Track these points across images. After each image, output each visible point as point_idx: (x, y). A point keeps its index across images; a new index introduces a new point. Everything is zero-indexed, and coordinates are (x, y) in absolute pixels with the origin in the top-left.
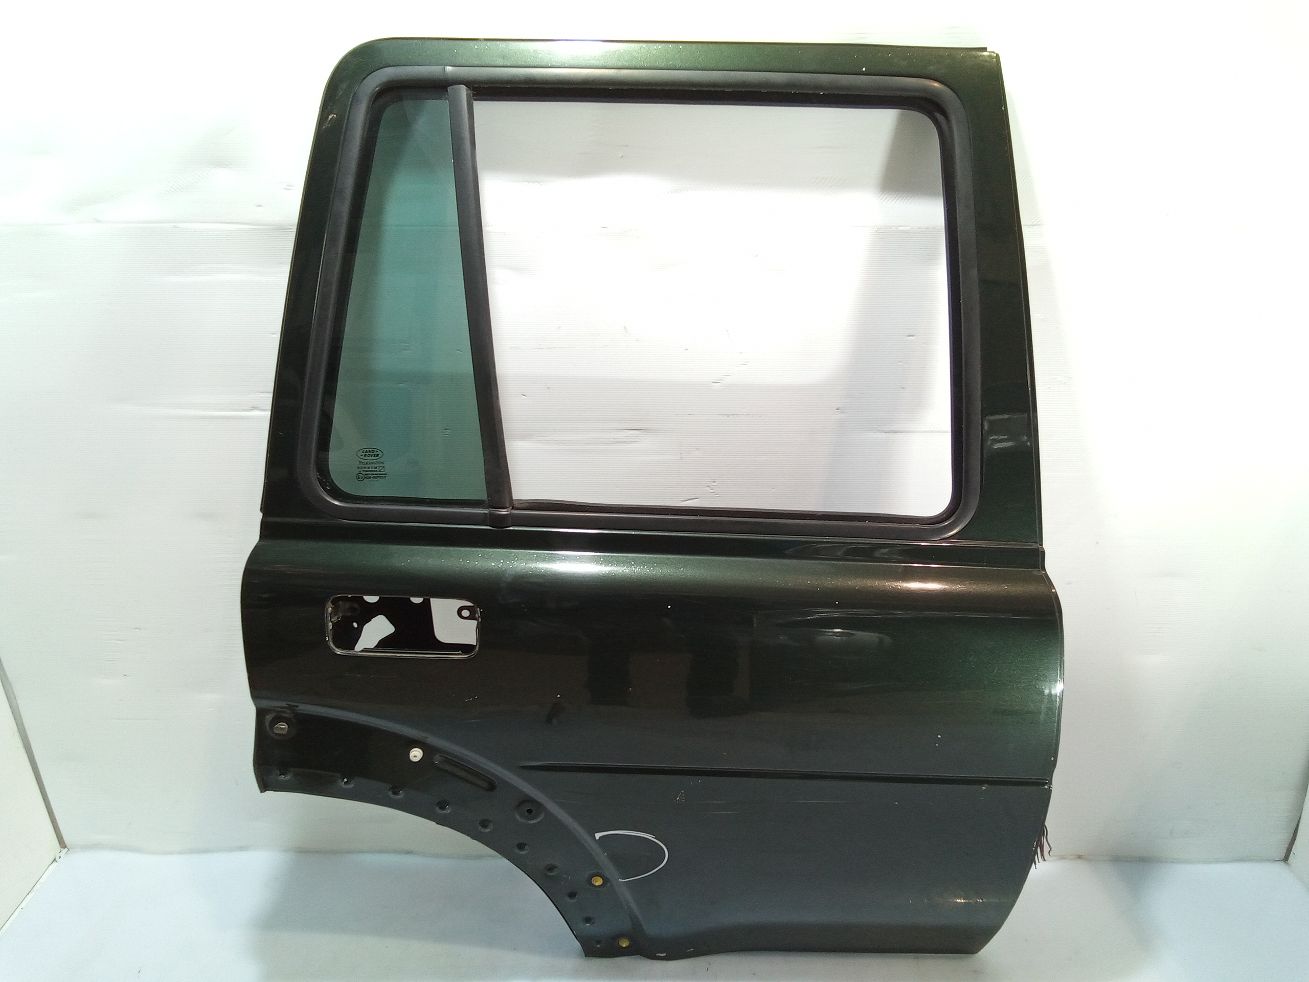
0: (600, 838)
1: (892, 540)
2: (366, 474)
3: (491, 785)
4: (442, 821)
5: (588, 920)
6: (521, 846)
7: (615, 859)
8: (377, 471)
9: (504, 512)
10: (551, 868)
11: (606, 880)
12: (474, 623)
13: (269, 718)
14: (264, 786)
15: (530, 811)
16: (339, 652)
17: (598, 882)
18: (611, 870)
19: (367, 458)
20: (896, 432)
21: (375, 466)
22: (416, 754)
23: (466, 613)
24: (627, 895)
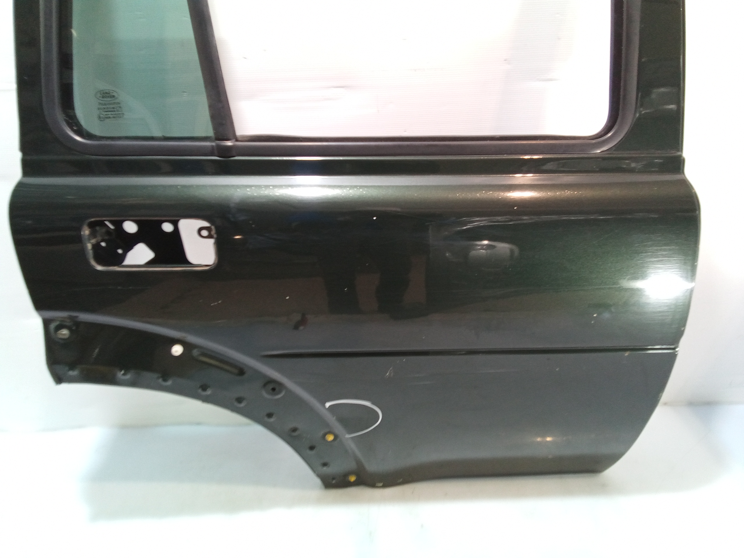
0: (329, 406)
1: (560, 155)
2: (106, 115)
3: (241, 371)
4: (206, 400)
5: (325, 465)
6: (270, 415)
7: (342, 421)
8: (114, 111)
9: (229, 143)
10: (295, 430)
11: (336, 437)
12: (211, 241)
13: (52, 326)
14: (59, 379)
15: (274, 389)
16: (99, 268)
17: (330, 438)
18: (339, 428)
19: (105, 99)
20: (551, 80)
21: (113, 106)
22: (177, 350)
23: (205, 233)
24: (352, 446)
